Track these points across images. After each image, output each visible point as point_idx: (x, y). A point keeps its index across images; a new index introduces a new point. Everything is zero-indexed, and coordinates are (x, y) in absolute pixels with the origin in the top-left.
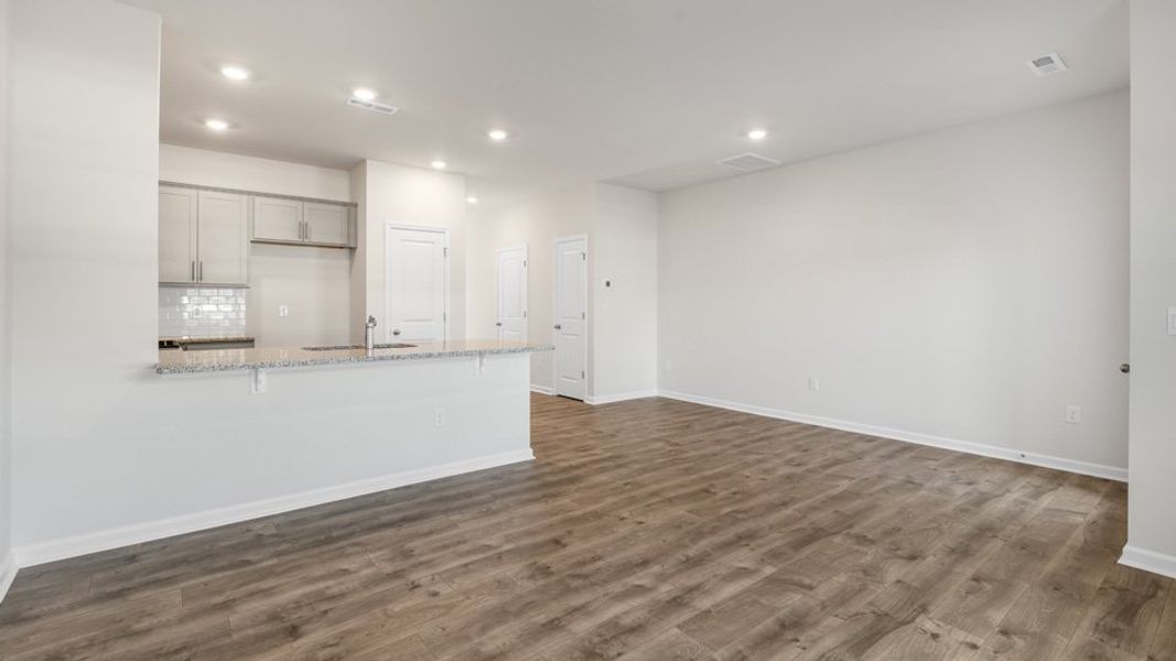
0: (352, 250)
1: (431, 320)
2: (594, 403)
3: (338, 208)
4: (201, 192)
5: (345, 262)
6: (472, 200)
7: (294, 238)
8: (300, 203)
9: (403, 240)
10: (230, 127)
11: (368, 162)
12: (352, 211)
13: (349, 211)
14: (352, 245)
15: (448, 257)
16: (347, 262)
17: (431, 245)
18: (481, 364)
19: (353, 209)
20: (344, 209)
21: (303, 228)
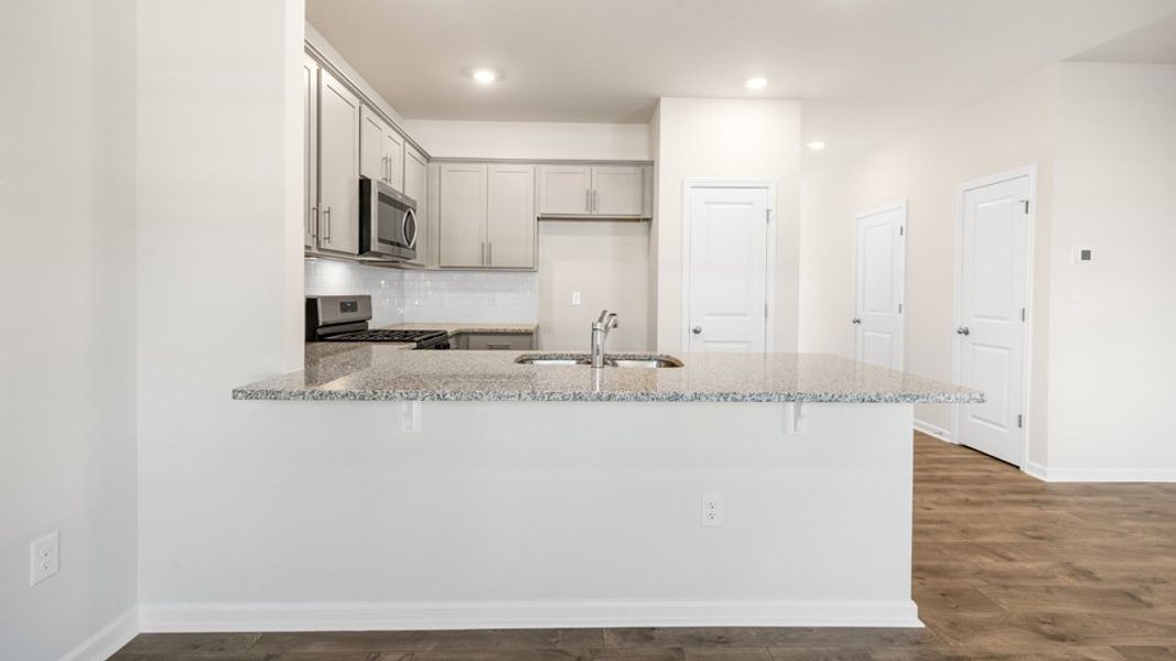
0: (648, 220)
1: (745, 315)
2: (1048, 479)
3: (631, 169)
4: (491, 166)
5: (641, 239)
6: (817, 145)
7: (581, 211)
8: (588, 168)
9: (707, 203)
10: (498, 79)
11: (663, 101)
12: (646, 169)
13: (643, 171)
14: (649, 217)
15: (772, 223)
16: (646, 237)
17: (748, 206)
18: (798, 414)
19: (647, 168)
20: (638, 170)
21: (591, 198)
